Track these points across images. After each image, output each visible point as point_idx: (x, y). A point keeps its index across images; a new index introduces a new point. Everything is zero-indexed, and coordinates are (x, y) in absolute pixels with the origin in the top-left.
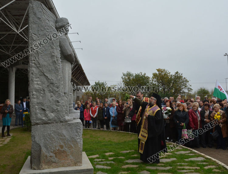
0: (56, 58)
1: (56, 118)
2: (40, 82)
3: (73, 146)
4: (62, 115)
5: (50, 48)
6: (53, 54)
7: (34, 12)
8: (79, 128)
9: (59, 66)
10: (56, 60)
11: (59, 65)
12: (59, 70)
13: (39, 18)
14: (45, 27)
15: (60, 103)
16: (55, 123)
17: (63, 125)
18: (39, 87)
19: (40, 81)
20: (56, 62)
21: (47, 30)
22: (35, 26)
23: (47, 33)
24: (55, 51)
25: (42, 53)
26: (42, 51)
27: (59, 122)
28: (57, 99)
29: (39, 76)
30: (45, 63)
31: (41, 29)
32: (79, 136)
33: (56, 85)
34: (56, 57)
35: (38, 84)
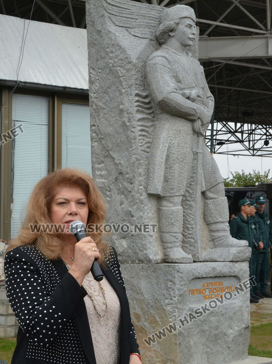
0: (126, 115)
1: (130, 251)
2: (106, 172)
3: (158, 319)
4: (139, 245)
5: (117, 93)
6: (121, 107)
7: (92, 21)
8: (170, 278)
9: (133, 132)
10: (126, 120)
11: (133, 129)
12: (133, 141)
13: (99, 32)
14: (107, 50)
15: (134, 218)
16: (130, 262)
17: (143, 268)
18: (103, 183)
19: (106, 170)
20: (128, 124)
21: (111, 55)
22: (94, 50)
23: (110, 61)
24: (126, 99)
25: (105, 107)
26: (105, 104)
27: (137, 261)
28: (130, 209)
29: (102, 159)
30: (110, 130)
31: (101, 56)
32: (171, 299)
33: (128, 176)
34: (128, 113)
35: (101, 176)
